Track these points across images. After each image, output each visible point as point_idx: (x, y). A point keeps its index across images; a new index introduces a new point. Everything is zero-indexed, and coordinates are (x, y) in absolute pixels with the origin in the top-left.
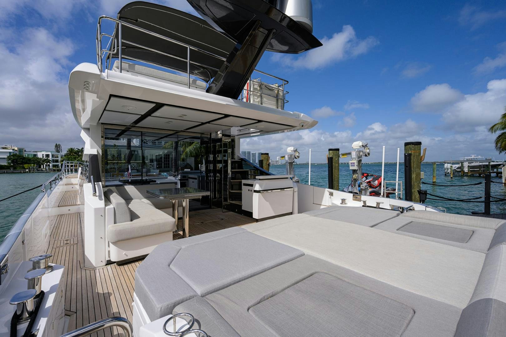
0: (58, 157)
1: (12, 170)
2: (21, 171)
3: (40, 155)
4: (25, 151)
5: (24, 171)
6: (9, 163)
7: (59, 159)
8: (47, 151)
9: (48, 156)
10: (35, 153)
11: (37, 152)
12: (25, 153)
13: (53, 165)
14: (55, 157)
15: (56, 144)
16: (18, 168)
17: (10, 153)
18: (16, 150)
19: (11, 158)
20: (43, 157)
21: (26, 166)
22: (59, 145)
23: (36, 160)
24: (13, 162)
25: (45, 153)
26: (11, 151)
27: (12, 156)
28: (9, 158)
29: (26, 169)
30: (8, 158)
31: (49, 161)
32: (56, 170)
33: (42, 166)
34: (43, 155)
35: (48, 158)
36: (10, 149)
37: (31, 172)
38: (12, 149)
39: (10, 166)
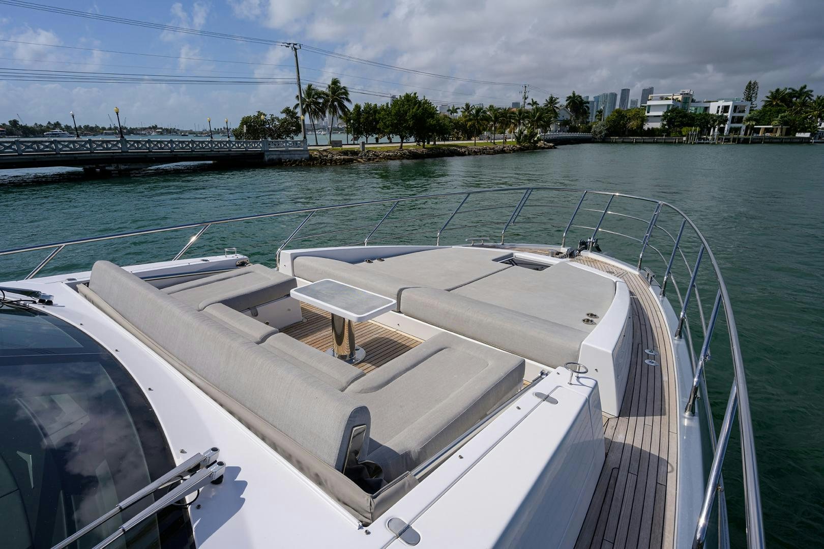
0: (744, 111)
1: (664, 137)
2: (676, 139)
3: (713, 109)
4: (694, 101)
5: (681, 141)
6: (664, 125)
7: (746, 115)
8: (727, 100)
9: (726, 109)
10: (707, 105)
11: (710, 102)
12: (692, 104)
13: (731, 128)
14: (739, 112)
15: (750, 83)
16: (673, 134)
17: (669, 106)
18: (679, 101)
19: (668, 115)
20: (718, 112)
21: (685, 130)
22: (754, 83)
23: (704, 118)
24: (670, 122)
25: (722, 103)
26: (670, 102)
27: (670, 111)
28: (665, 117)
29: (684, 136)
30: (663, 116)
31: (724, 120)
32: (731, 140)
33: (712, 130)
34: (719, 107)
35: (725, 114)
36: (670, 99)
37: (688, 143)
38: (673, 99)
39: (663, 131)
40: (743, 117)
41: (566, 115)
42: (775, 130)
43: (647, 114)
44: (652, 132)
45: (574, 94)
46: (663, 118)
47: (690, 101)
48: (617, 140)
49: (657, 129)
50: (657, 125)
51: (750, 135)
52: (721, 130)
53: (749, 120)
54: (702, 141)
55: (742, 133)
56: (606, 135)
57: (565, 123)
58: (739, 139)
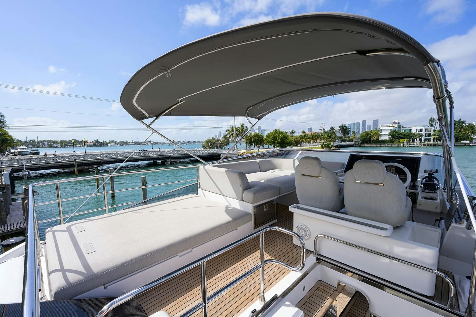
1: (391, 144)
2: (397, 145)
3: (414, 131)
5: (400, 145)
6: (390, 138)
7: (432, 133)
8: (420, 126)
9: (421, 130)
10: (410, 129)
11: (412, 127)
12: (403, 128)
13: (425, 139)
14: (428, 131)
15: (431, 118)
16: (395, 142)
17: (391, 129)
18: (396, 127)
19: (391, 134)
20: (417, 132)
21: (401, 140)
22: (433, 118)
23: (410, 135)
24: (393, 137)
25: (418, 128)
26: (392, 128)
27: (392, 132)
28: (390, 134)
29: (401, 143)
30: (389, 134)
31: (422, 136)
32: (427, 145)
33: (415, 140)
34: (417, 129)
35: (421, 133)
36: (391, 127)
37: (404, 146)
38: (393, 126)
39: (390, 141)
40: (430, 134)
41: (339, 134)
43: (380, 133)
44: (384, 142)
45: (342, 125)
46: (389, 135)
47: (401, 127)
48: (367, 145)
49: (387, 140)
50: (386, 138)
51: (436, 142)
52: (420, 140)
53: (434, 135)
54: (411, 145)
55: (432, 141)
56: (361, 143)
57: (340, 138)
58: (431, 144)
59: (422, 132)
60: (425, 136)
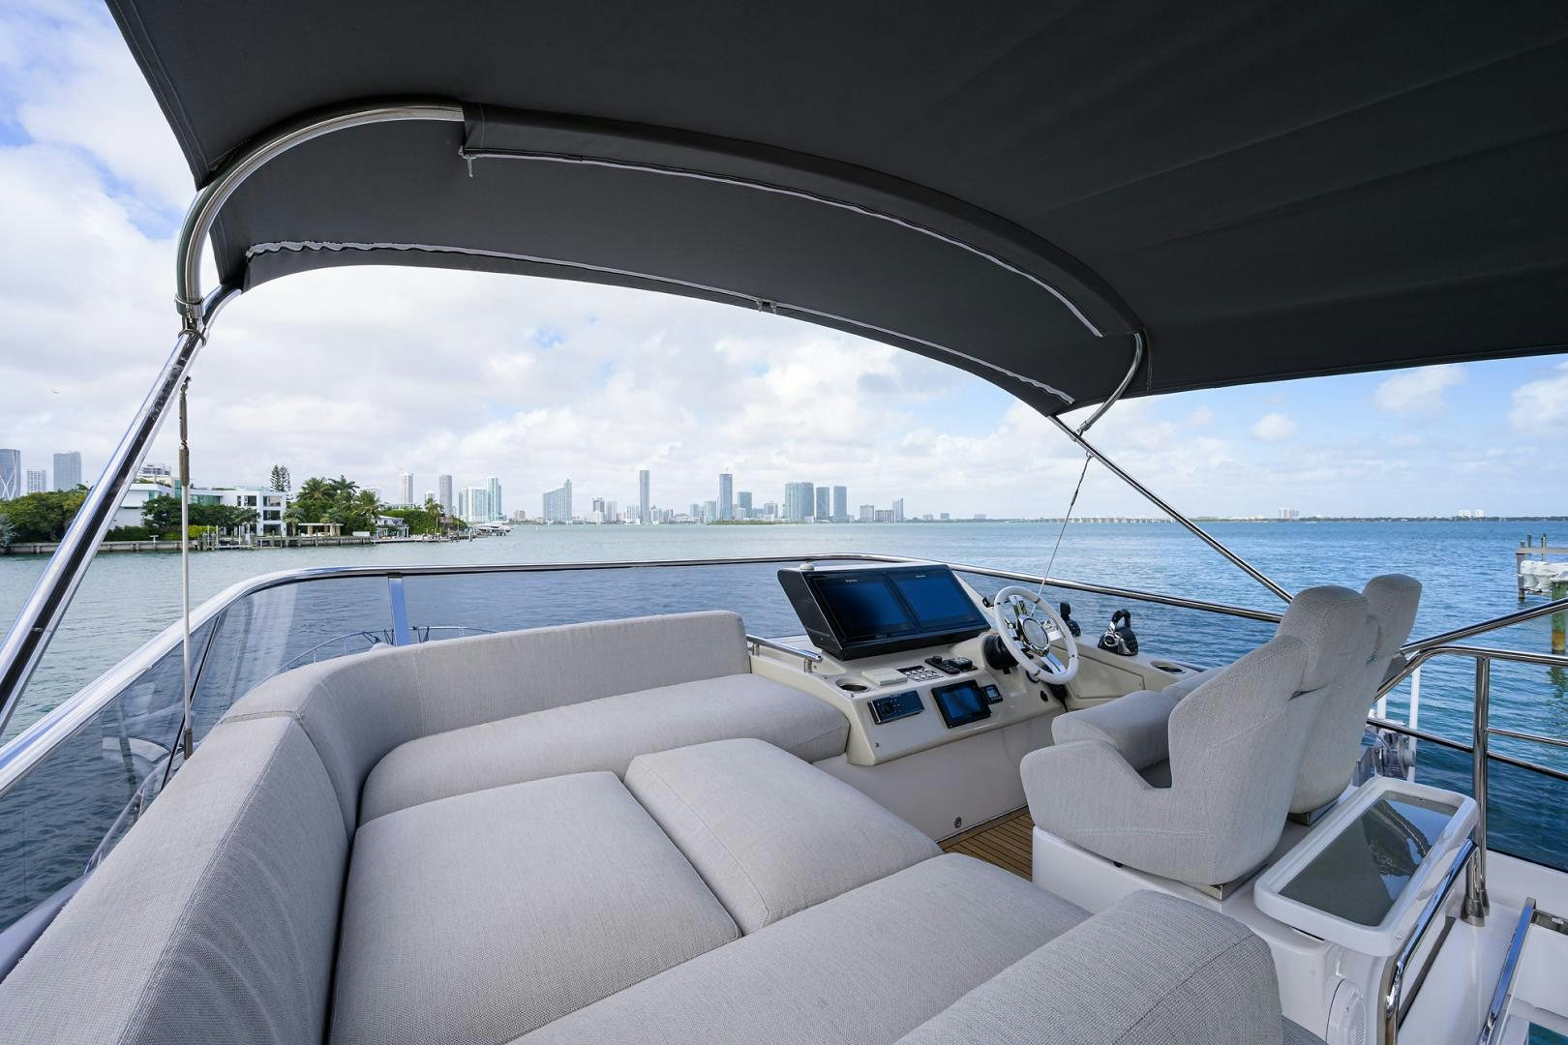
0: (279, 504)
1: (154, 541)
3: (230, 500)
4: (192, 487)
6: (147, 522)
7: (283, 510)
8: (248, 489)
9: (251, 500)
10: (218, 493)
11: (222, 489)
12: (192, 492)
13: (265, 526)
14: (272, 505)
15: (276, 468)
16: (166, 537)
17: (151, 493)
18: (169, 486)
19: (153, 507)
20: (239, 504)
22: (282, 469)
23: (219, 512)
24: (158, 516)
25: (244, 493)
26: (154, 487)
27: (156, 501)
28: (148, 508)
30: (144, 508)
31: (256, 515)
32: (272, 543)
33: (235, 529)
34: (239, 497)
35: (253, 508)
36: (152, 483)
37: (205, 547)
38: (156, 483)
39: (150, 531)
40: (278, 512)
42: (326, 529)
46: (145, 511)
49: (136, 529)
50: (134, 521)
51: (297, 534)
52: (253, 529)
53: (290, 516)
54: (228, 546)
55: (284, 534)
56: (14, 540)
58: (284, 541)
59: (255, 504)
60: (265, 519)
